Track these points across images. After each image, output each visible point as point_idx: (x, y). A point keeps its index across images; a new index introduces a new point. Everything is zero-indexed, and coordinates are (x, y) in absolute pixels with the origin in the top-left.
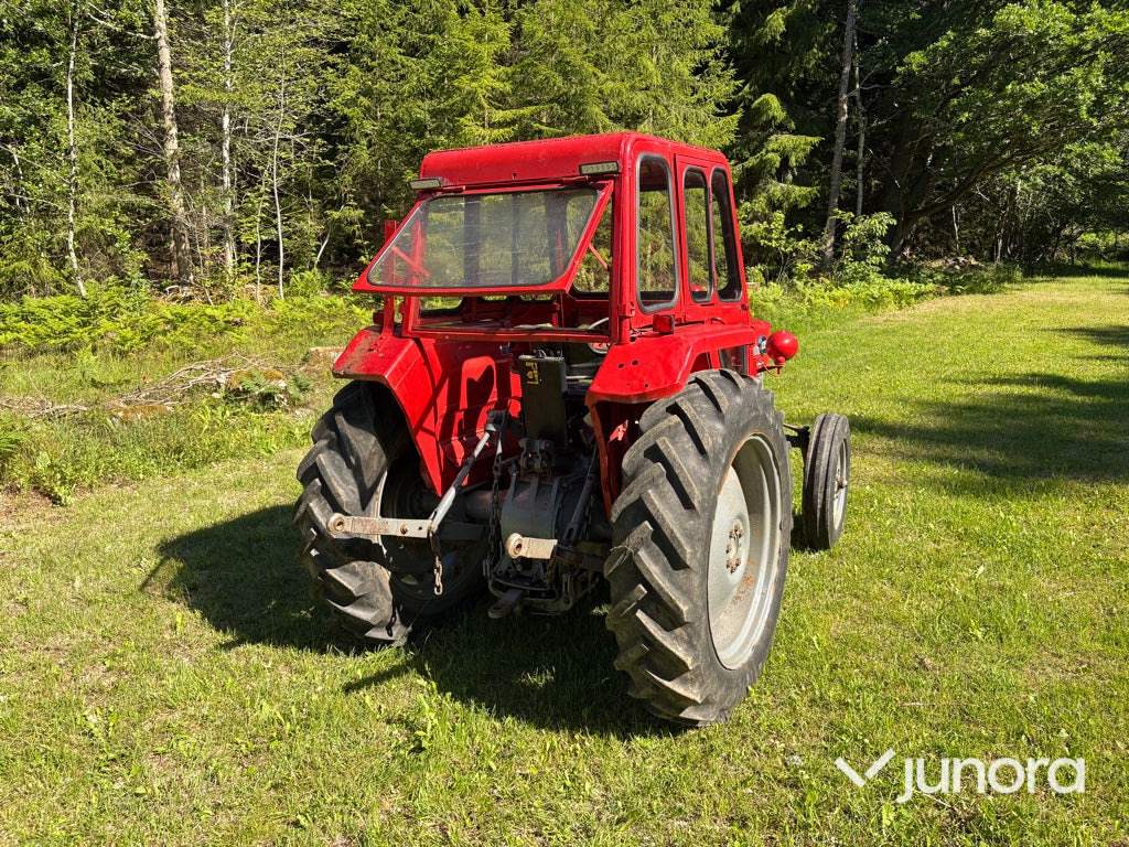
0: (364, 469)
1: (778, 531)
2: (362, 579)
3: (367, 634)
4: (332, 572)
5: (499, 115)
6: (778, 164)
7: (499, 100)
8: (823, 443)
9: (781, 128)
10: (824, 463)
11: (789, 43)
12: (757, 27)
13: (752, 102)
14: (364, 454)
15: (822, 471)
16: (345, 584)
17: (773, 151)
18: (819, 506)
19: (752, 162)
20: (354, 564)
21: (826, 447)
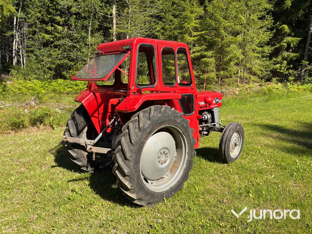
0: (78, 125)
1: (187, 155)
2: (77, 154)
3: (81, 168)
4: (69, 151)
5: (195, 34)
6: (286, 46)
7: (196, 29)
8: (227, 131)
9: (289, 35)
10: (226, 137)
11: (293, 9)
12: (283, 5)
13: (279, 27)
14: (79, 122)
15: (225, 139)
16: (72, 154)
17: (285, 42)
18: (223, 150)
19: (278, 46)
20: (75, 149)
21: (227, 132)
